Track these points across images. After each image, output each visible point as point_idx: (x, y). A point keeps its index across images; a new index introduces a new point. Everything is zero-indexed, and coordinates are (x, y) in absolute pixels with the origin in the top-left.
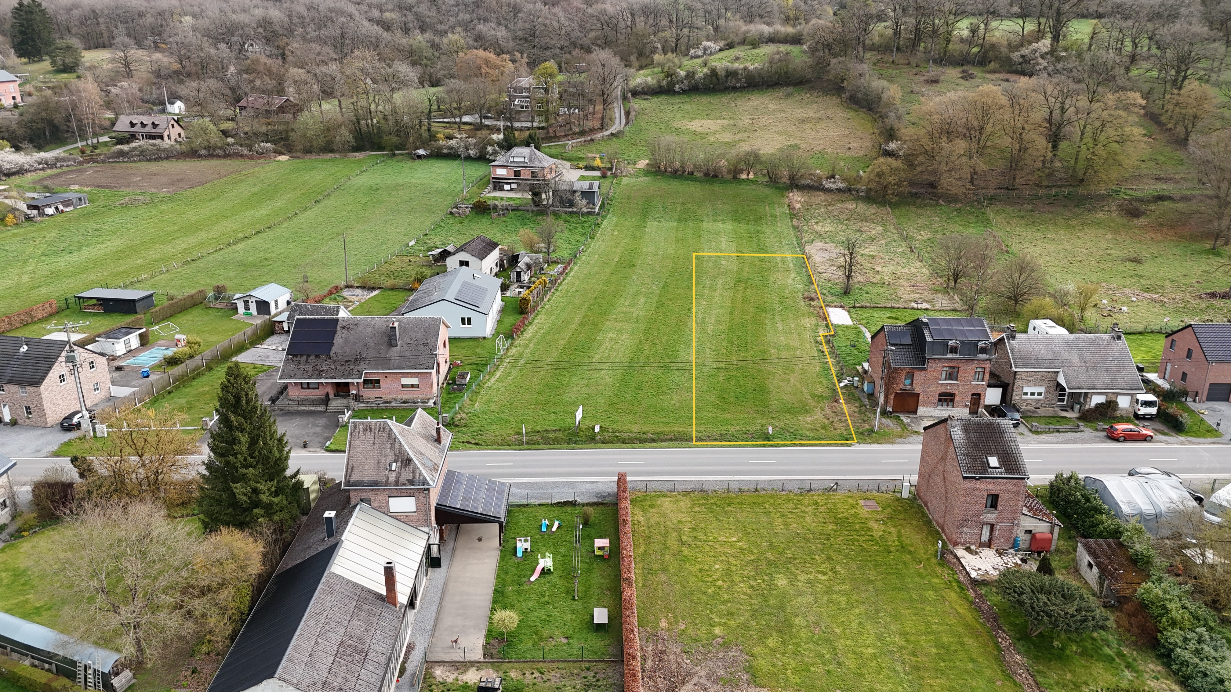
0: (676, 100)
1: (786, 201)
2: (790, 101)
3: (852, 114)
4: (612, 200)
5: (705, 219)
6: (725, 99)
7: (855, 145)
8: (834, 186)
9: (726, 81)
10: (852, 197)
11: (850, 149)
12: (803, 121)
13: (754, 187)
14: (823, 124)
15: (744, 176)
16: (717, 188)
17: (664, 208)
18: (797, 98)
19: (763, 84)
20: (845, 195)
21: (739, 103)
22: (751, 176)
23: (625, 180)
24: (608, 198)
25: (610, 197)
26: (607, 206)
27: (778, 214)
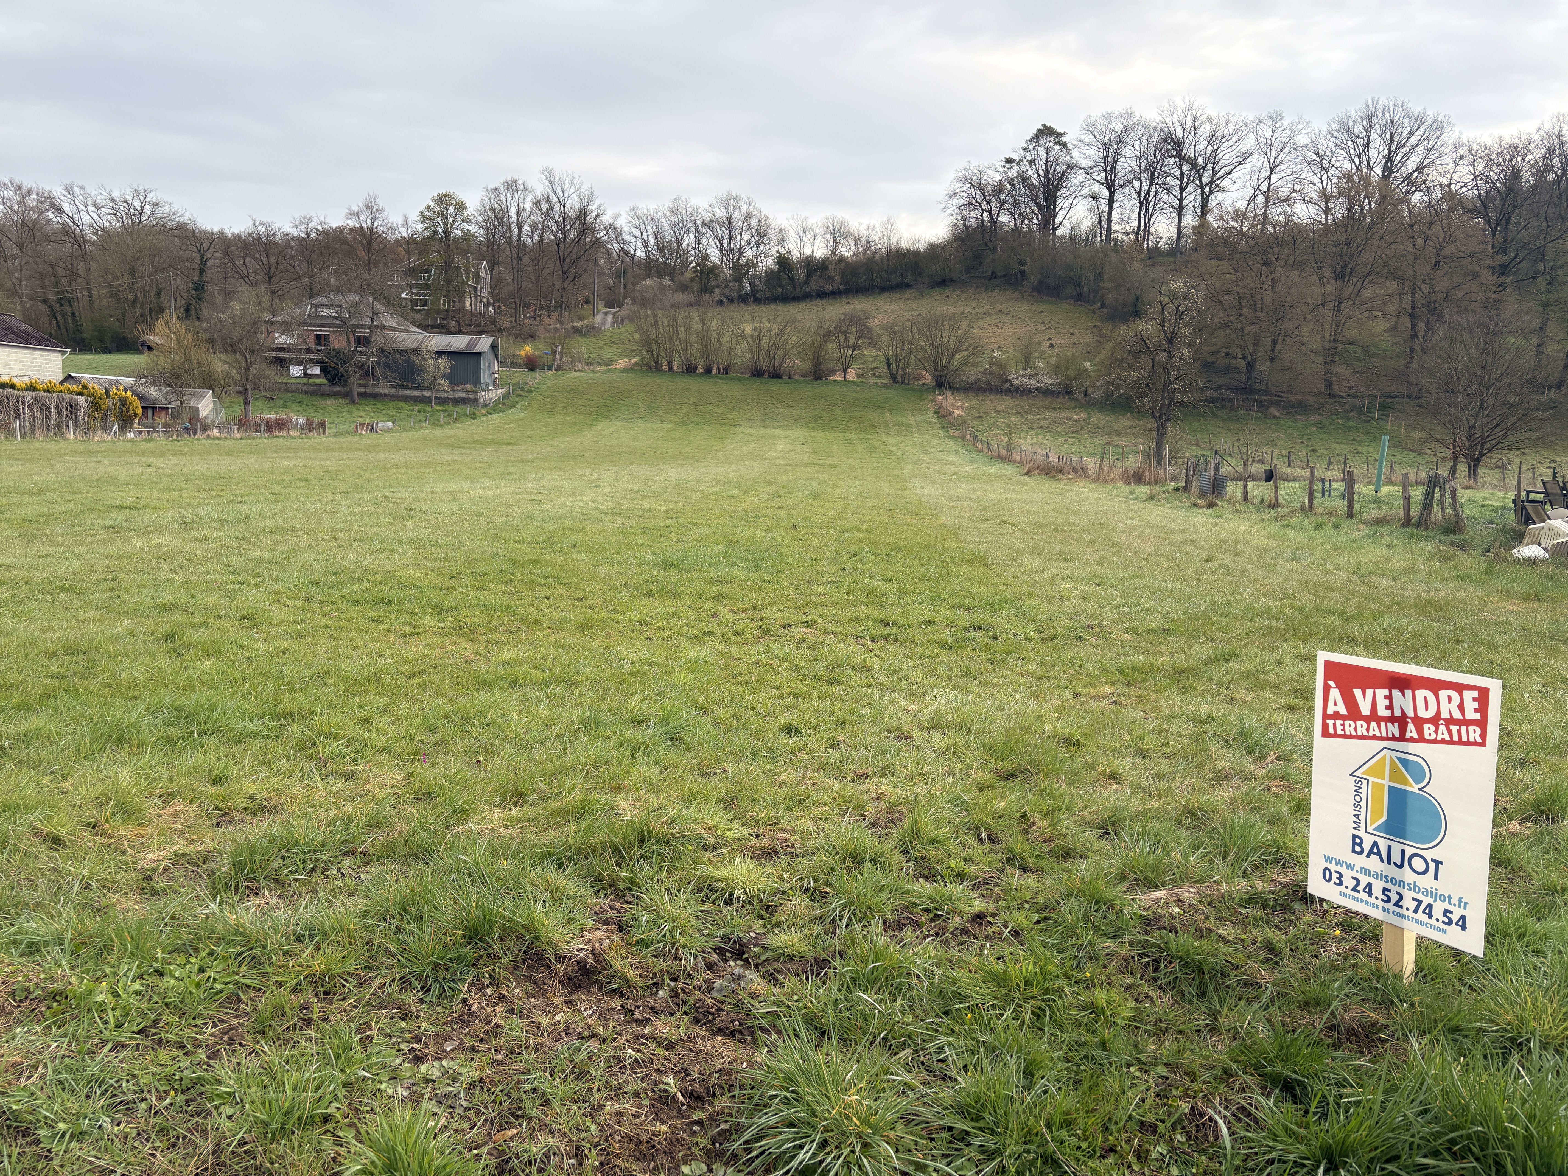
1: (932, 406)
2: (925, 300)
3: (1045, 307)
5: (744, 423)
6: (803, 306)
7: (1062, 342)
8: (1033, 383)
9: (806, 282)
10: (1074, 404)
13: (858, 390)
15: (838, 377)
17: (651, 409)
18: (938, 297)
19: (874, 286)
20: (1061, 399)
22: (852, 376)
23: (574, 374)
24: (522, 389)
25: (527, 388)
26: (513, 398)
27: (913, 423)
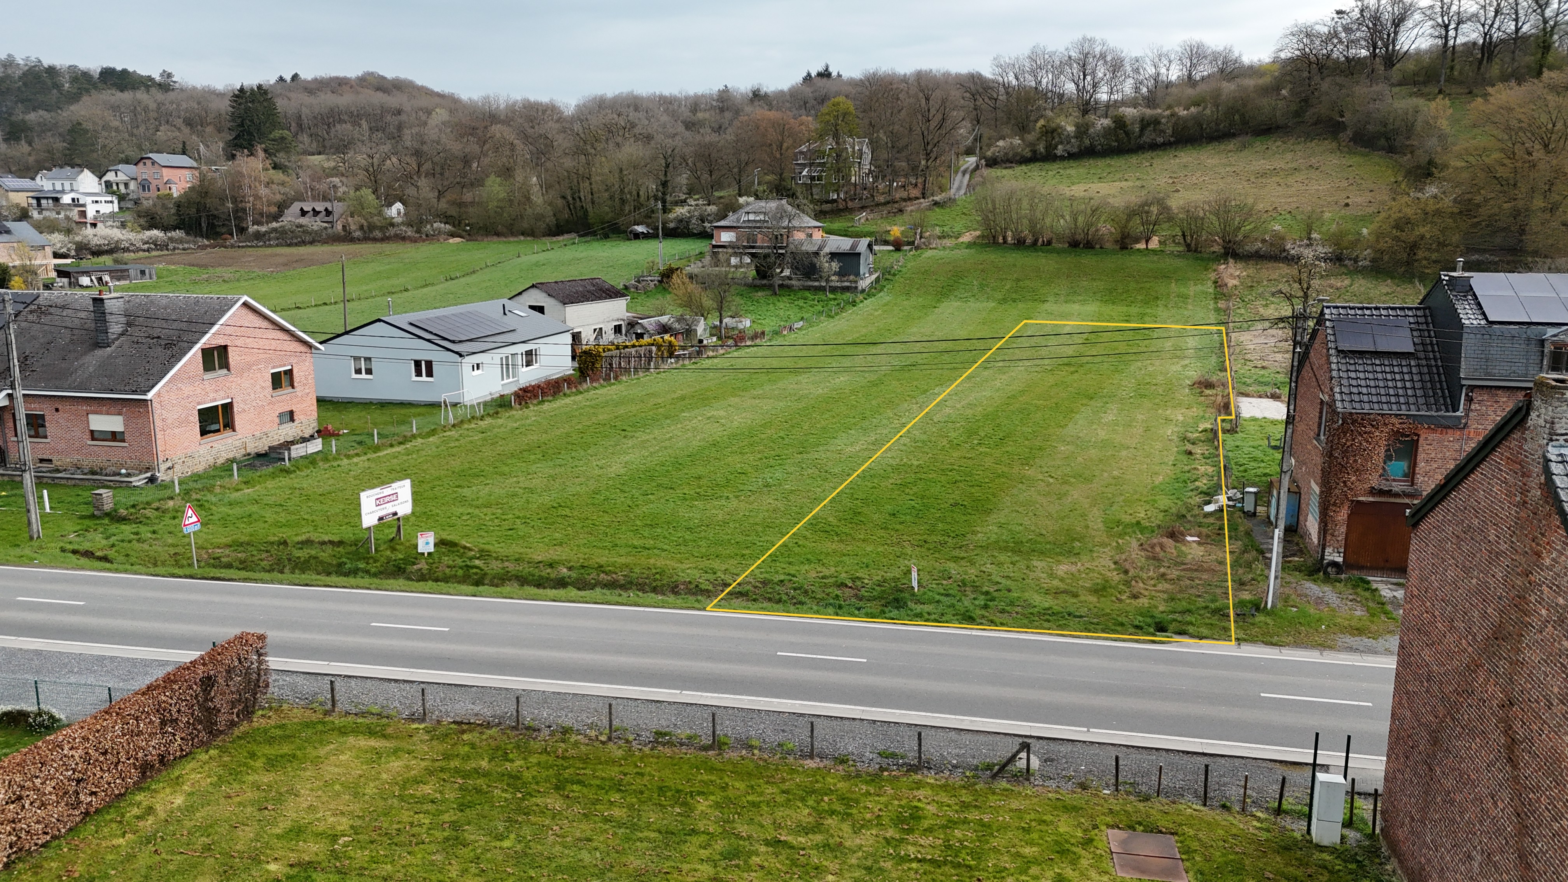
0: (1056, 166)
1: (1213, 276)
2: (1246, 152)
3: (1354, 160)
4: (894, 275)
5: (1051, 299)
6: (1134, 160)
7: (1359, 200)
9: (1140, 136)
10: (1343, 270)
11: (1347, 205)
12: (1264, 175)
13: (1155, 258)
14: (1300, 177)
15: (1142, 246)
16: (1088, 260)
17: (982, 287)
18: (1258, 149)
19: (1202, 137)
20: (1332, 267)
21: (1156, 162)
22: (1154, 243)
23: (929, 253)
24: (889, 273)
25: (893, 271)
26: (883, 282)
27: (1192, 294)
